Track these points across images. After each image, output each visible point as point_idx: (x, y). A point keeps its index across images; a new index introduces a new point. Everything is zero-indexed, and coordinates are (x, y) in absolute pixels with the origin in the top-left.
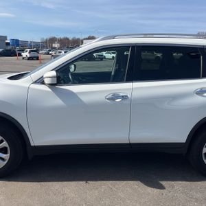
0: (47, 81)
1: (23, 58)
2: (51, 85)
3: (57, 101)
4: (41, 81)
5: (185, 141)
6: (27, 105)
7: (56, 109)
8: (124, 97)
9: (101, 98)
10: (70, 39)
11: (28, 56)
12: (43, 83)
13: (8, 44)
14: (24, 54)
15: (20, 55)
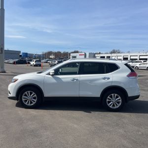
0: (51, 74)
1: (31, 65)
2: (52, 75)
3: (54, 81)
4: (49, 74)
5: (99, 96)
6: (44, 82)
7: (53, 84)
8: (77, 80)
9: (69, 80)
10: (62, 52)
11: (35, 64)
12: (50, 75)
13: (21, 56)
14: (32, 63)
15: (29, 63)
